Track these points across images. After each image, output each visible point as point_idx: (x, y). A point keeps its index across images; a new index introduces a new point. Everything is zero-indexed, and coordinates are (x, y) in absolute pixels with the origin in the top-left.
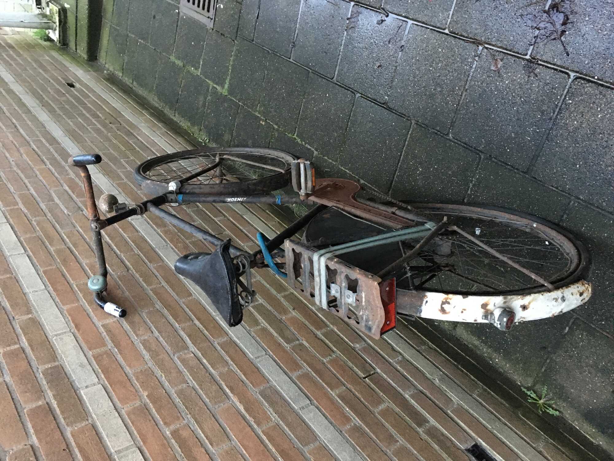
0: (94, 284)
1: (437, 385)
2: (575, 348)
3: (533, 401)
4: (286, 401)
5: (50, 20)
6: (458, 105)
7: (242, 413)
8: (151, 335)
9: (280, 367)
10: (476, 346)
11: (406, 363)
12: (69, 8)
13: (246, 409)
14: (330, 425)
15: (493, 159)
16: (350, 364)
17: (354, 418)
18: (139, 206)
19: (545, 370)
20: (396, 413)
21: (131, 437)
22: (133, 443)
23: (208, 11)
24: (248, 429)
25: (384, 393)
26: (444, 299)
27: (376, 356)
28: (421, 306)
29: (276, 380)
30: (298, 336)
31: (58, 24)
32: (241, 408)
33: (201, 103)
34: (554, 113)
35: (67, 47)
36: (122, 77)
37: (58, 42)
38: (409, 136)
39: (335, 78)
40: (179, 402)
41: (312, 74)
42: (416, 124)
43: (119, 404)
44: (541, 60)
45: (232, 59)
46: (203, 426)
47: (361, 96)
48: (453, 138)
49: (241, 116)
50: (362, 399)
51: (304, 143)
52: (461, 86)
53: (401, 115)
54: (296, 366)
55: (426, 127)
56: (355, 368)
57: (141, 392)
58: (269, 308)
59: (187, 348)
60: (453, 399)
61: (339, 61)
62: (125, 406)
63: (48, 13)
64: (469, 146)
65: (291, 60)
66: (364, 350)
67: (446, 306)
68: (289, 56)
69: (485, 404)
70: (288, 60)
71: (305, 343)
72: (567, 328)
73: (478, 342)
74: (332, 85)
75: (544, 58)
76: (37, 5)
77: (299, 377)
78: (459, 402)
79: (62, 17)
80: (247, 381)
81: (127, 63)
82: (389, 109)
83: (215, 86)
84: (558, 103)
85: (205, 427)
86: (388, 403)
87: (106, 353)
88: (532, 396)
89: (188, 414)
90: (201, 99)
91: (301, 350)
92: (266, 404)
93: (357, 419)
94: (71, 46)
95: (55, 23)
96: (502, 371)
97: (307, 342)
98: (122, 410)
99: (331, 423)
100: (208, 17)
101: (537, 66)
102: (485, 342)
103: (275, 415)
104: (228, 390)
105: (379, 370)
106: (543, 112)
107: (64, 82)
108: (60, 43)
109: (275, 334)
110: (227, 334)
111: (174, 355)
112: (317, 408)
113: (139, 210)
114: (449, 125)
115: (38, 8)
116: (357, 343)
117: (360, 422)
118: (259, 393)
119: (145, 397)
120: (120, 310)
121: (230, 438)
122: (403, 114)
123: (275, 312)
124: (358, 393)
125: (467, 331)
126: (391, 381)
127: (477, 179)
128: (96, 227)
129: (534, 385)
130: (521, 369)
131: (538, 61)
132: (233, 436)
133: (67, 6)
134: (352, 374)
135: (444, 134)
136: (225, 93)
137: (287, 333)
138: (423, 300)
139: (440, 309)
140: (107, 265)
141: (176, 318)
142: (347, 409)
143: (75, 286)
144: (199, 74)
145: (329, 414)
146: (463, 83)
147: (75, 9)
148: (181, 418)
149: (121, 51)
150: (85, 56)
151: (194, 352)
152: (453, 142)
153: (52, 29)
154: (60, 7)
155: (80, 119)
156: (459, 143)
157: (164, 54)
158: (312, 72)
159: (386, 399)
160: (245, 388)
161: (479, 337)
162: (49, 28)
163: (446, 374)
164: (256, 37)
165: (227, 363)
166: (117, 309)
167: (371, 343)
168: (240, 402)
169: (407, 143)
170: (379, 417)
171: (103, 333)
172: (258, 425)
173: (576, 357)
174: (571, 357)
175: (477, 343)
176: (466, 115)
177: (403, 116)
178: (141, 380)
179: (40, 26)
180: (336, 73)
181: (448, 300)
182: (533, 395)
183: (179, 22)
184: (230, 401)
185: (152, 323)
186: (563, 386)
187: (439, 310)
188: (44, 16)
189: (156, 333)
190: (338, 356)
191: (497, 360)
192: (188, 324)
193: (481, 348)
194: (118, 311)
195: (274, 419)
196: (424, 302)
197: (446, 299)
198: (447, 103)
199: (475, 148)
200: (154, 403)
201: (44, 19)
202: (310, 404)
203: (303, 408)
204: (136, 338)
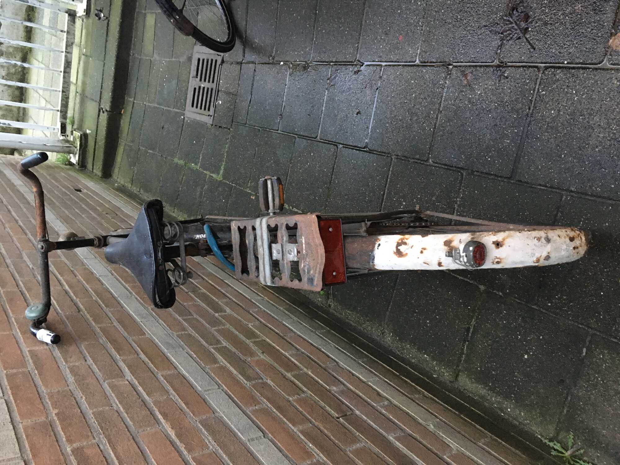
0: (31, 311)
1: (431, 430)
2: (598, 374)
3: (558, 454)
4: (231, 431)
5: (72, 145)
6: (435, 128)
7: (172, 438)
8: (83, 362)
9: (234, 401)
10: (483, 397)
11: (392, 407)
12: (90, 134)
13: (178, 435)
14: (284, 458)
15: (475, 173)
16: (322, 404)
17: (318, 455)
18: (98, 238)
19: (568, 411)
20: (375, 454)
21: (20, 450)
22: (20, 455)
23: (209, 110)
24: (175, 454)
25: (362, 433)
26: (399, 240)
27: (355, 398)
28: (372, 251)
29: (224, 412)
30: (262, 375)
31: (78, 148)
32: (172, 434)
33: (198, 193)
34: (529, 109)
35: (85, 169)
36: (131, 188)
37: (77, 164)
38: (390, 173)
39: (318, 137)
40: (94, 422)
41: (298, 139)
42: (397, 158)
43: (17, 418)
44: (509, 62)
45: (227, 146)
46: (117, 446)
47: (343, 147)
48: (434, 162)
49: (234, 196)
50: (332, 437)
51: (291, 207)
52: (436, 109)
53: (381, 154)
54: (254, 401)
55: (406, 159)
56: (328, 408)
57: (50, 410)
58: (234, 350)
59: (123, 376)
60: (451, 446)
61: (322, 119)
62: (25, 421)
63: (72, 139)
64: (450, 166)
65: (279, 132)
66: (342, 393)
67: (402, 248)
68: (277, 129)
69: (493, 453)
70: (277, 132)
71: (269, 382)
72: (585, 350)
73: (485, 390)
74: (315, 143)
75: (512, 59)
76: (62, 133)
77: (254, 412)
78: (459, 449)
79: (83, 142)
80: (188, 410)
81: (136, 174)
82: (370, 152)
83: (212, 175)
84: (532, 98)
85: (119, 449)
86: (364, 442)
87: (23, 373)
88: (555, 447)
89: (101, 434)
90: (199, 189)
91: (263, 387)
92: (206, 433)
93: (321, 455)
94: (88, 168)
95: (76, 147)
96: (518, 423)
97: (272, 381)
98: (20, 424)
99: (286, 457)
100: (209, 116)
101: (506, 68)
102: (492, 389)
103: (213, 443)
104: (160, 417)
105: (358, 412)
106: (517, 112)
107: (72, 188)
108: (78, 164)
109: (235, 372)
110: (175, 368)
111: (104, 381)
112: (271, 441)
113: (96, 242)
114: (428, 150)
115: (63, 135)
116: (334, 385)
117: (325, 459)
118: (199, 422)
119: (54, 415)
120: (52, 335)
121: (148, 461)
122: (383, 152)
123: (240, 354)
124: (327, 431)
125: (471, 379)
126: (372, 423)
127: (462, 198)
128: (42, 247)
129: (558, 434)
130: (538, 415)
131: (506, 64)
132: (153, 460)
133: (88, 132)
134: (322, 412)
135: (424, 161)
136: (220, 178)
137: (250, 372)
138: (375, 244)
139: (395, 251)
140: (52, 298)
141: (118, 350)
142: (311, 445)
143: (13, 319)
144: (198, 168)
145: (285, 448)
146: (437, 106)
147: (95, 133)
148: (91, 438)
149: (133, 164)
150: (100, 174)
151: (129, 381)
152: (433, 166)
153: (73, 154)
154: (81, 133)
155: (76, 210)
156: (440, 166)
157: (169, 158)
158: (299, 137)
159: (363, 439)
160: (183, 416)
161: (485, 384)
162: (69, 153)
163: (444, 422)
164: (249, 119)
165: (168, 393)
166: (51, 334)
167: (351, 387)
168: (172, 428)
169: (389, 180)
170: (351, 455)
171: (27, 356)
172: (189, 451)
173: (601, 384)
174: (595, 386)
175: (483, 392)
176: (443, 136)
177: (383, 154)
178: (56, 399)
179: (62, 150)
180: (319, 132)
181: (405, 241)
182: (558, 447)
183: (184, 126)
184: (159, 426)
185: (89, 353)
186: (593, 428)
187: (395, 253)
188: (68, 141)
189: (90, 361)
190: (309, 396)
191: (509, 410)
192: (132, 356)
193: (489, 398)
194: (50, 335)
195: (211, 447)
196: (376, 246)
197: (402, 239)
198: (424, 129)
199: (455, 167)
200: (62, 421)
201: (67, 143)
202: (263, 437)
203: (253, 440)
204: (64, 364)
